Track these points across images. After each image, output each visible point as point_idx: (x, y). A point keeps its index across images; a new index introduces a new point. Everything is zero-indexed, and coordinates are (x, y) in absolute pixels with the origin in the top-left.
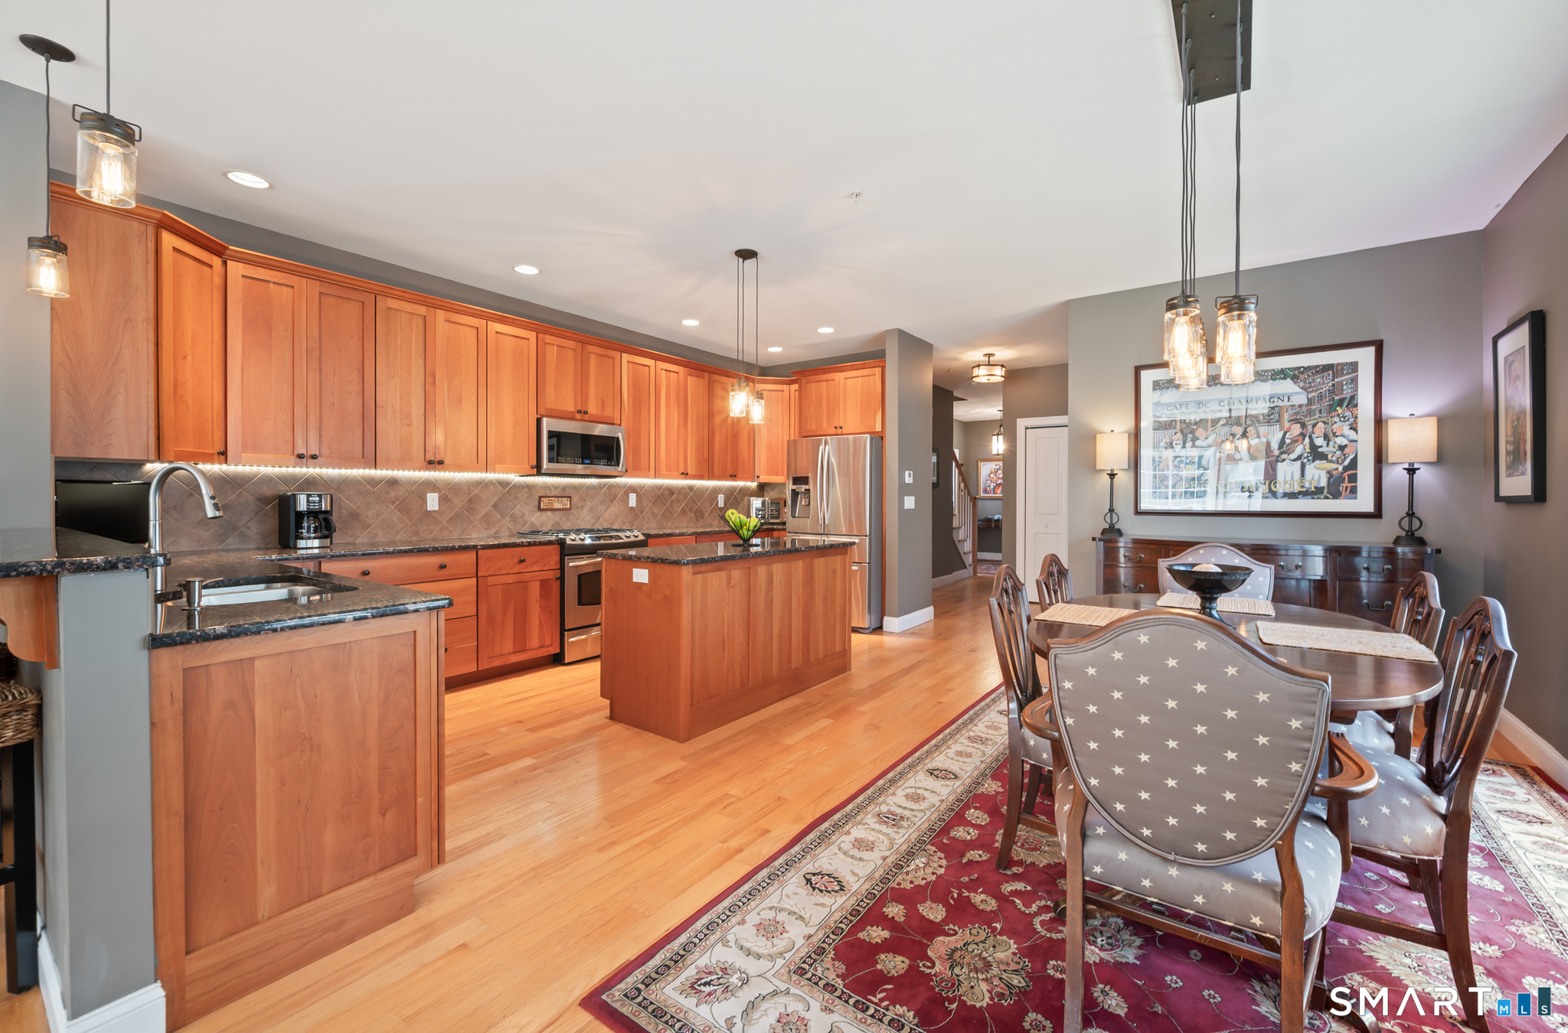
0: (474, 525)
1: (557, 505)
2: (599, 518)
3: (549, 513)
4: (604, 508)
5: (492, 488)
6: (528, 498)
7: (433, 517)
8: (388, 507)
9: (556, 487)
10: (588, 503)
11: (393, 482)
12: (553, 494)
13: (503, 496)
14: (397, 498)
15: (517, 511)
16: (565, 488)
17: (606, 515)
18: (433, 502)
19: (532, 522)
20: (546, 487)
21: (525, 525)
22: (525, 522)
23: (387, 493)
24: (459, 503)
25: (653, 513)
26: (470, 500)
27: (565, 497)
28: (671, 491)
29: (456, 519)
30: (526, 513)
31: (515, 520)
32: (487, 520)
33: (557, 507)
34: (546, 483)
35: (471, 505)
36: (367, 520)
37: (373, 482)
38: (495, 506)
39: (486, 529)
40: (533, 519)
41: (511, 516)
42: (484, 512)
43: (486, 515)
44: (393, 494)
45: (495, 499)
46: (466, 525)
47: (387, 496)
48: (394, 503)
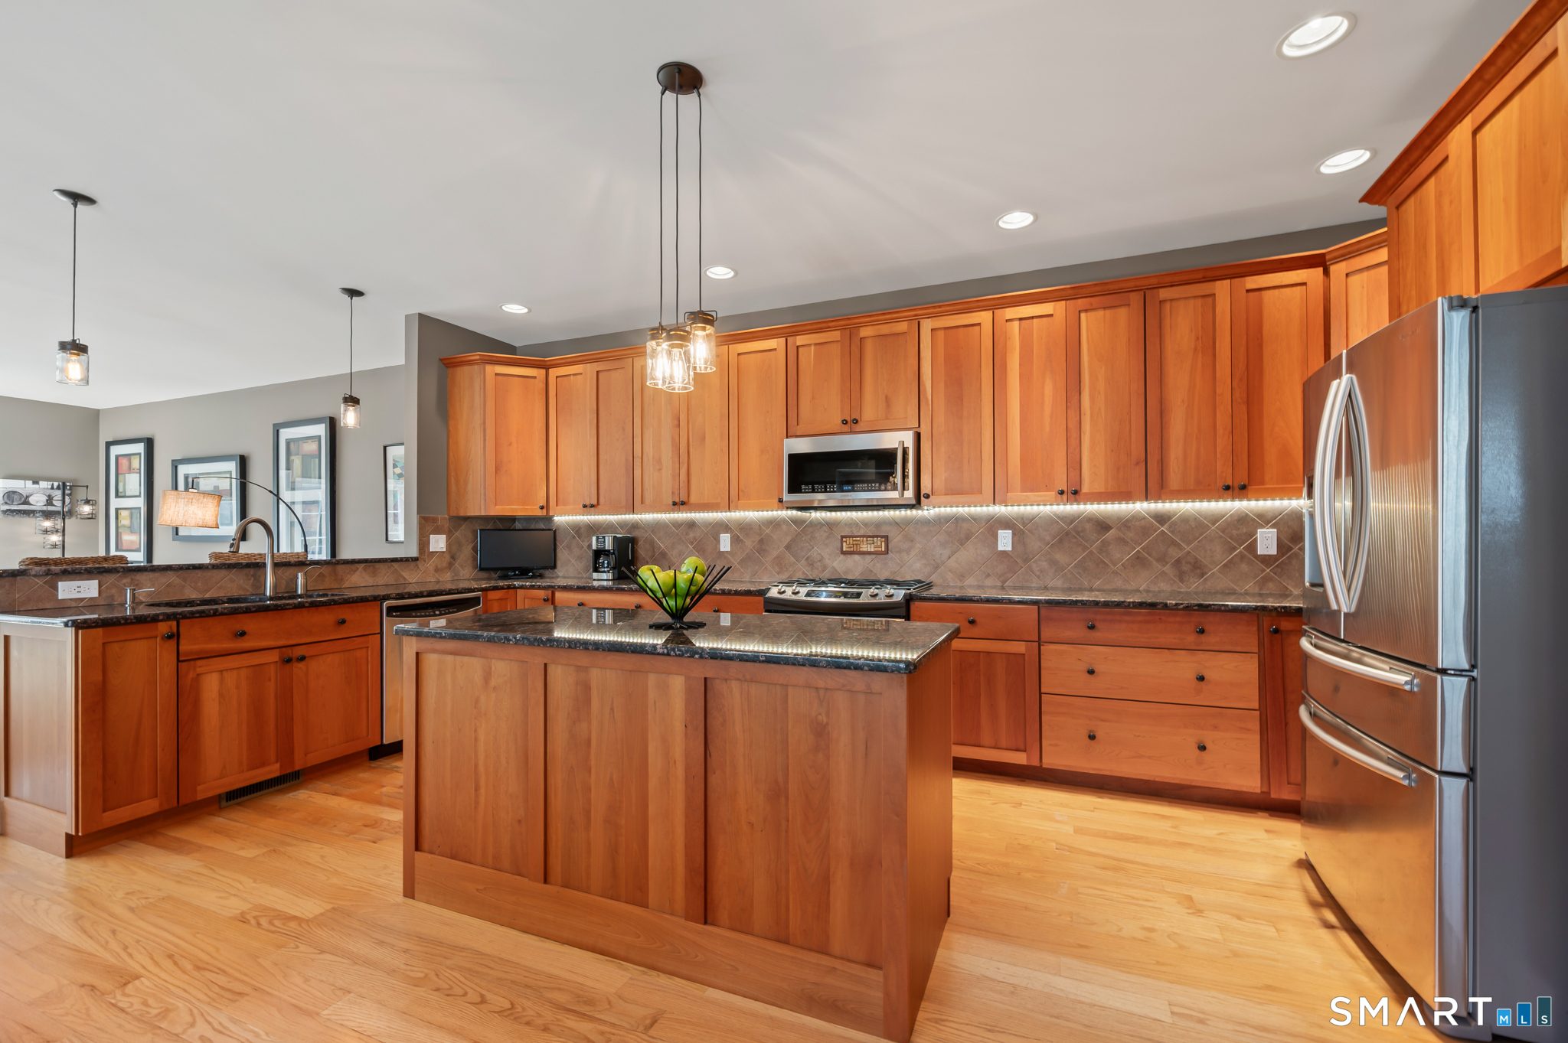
0: (766, 568)
1: (864, 548)
2: (937, 567)
3: (857, 557)
4: (946, 552)
5: (784, 527)
6: (828, 537)
7: (725, 557)
8: (688, 547)
9: (866, 523)
10: (918, 545)
11: (692, 525)
12: (861, 533)
13: (797, 536)
14: (695, 539)
15: (815, 552)
16: (879, 524)
17: (952, 562)
18: (725, 543)
19: (833, 567)
20: (853, 524)
21: (824, 571)
22: (824, 568)
23: (687, 534)
24: (749, 543)
25: (1053, 563)
26: (761, 541)
27: (877, 536)
28: (1102, 525)
29: (747, 560)
30: (826, 557)
31: (812, 564)
32: (779, 562)
33: (865, 550)
34: (852, 519)
35: (763, 545)
36: (672, 558)
37: (677, 524)
38: (788, 547)
39: (778, 574)
40: (835, 564)
41: (807, 559)
42: (775, 553)
43: (777, 557)
44: (691, 535)
45: (788, 539)
46: (757, 567)
47: (687, 537)
48: (692, 543)
